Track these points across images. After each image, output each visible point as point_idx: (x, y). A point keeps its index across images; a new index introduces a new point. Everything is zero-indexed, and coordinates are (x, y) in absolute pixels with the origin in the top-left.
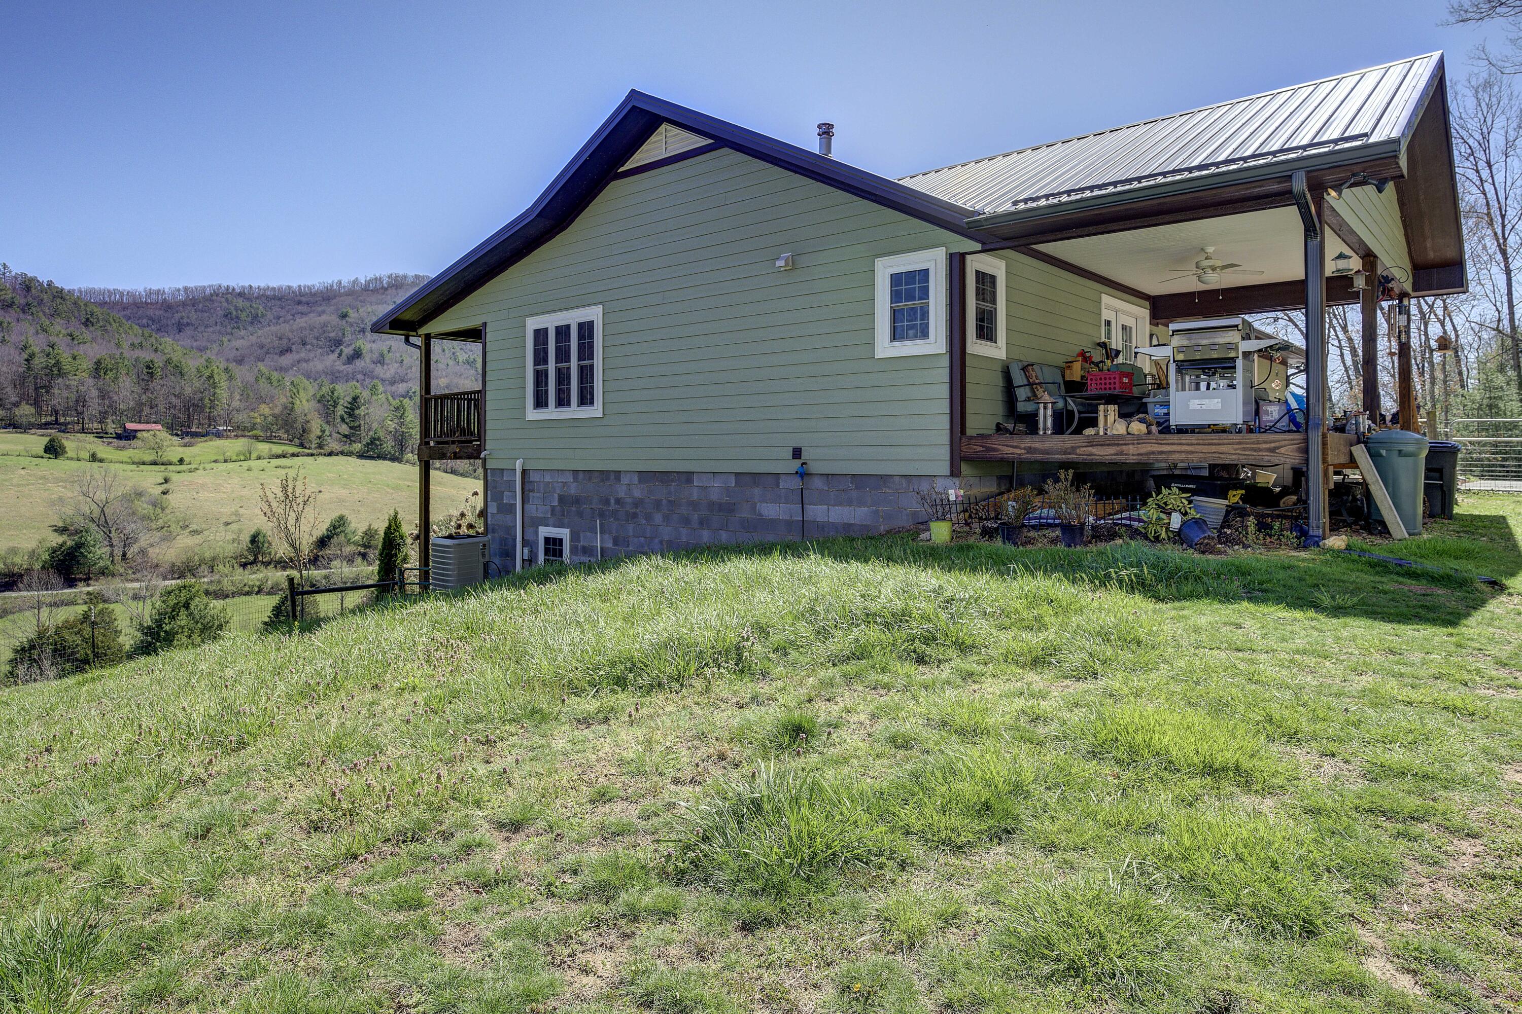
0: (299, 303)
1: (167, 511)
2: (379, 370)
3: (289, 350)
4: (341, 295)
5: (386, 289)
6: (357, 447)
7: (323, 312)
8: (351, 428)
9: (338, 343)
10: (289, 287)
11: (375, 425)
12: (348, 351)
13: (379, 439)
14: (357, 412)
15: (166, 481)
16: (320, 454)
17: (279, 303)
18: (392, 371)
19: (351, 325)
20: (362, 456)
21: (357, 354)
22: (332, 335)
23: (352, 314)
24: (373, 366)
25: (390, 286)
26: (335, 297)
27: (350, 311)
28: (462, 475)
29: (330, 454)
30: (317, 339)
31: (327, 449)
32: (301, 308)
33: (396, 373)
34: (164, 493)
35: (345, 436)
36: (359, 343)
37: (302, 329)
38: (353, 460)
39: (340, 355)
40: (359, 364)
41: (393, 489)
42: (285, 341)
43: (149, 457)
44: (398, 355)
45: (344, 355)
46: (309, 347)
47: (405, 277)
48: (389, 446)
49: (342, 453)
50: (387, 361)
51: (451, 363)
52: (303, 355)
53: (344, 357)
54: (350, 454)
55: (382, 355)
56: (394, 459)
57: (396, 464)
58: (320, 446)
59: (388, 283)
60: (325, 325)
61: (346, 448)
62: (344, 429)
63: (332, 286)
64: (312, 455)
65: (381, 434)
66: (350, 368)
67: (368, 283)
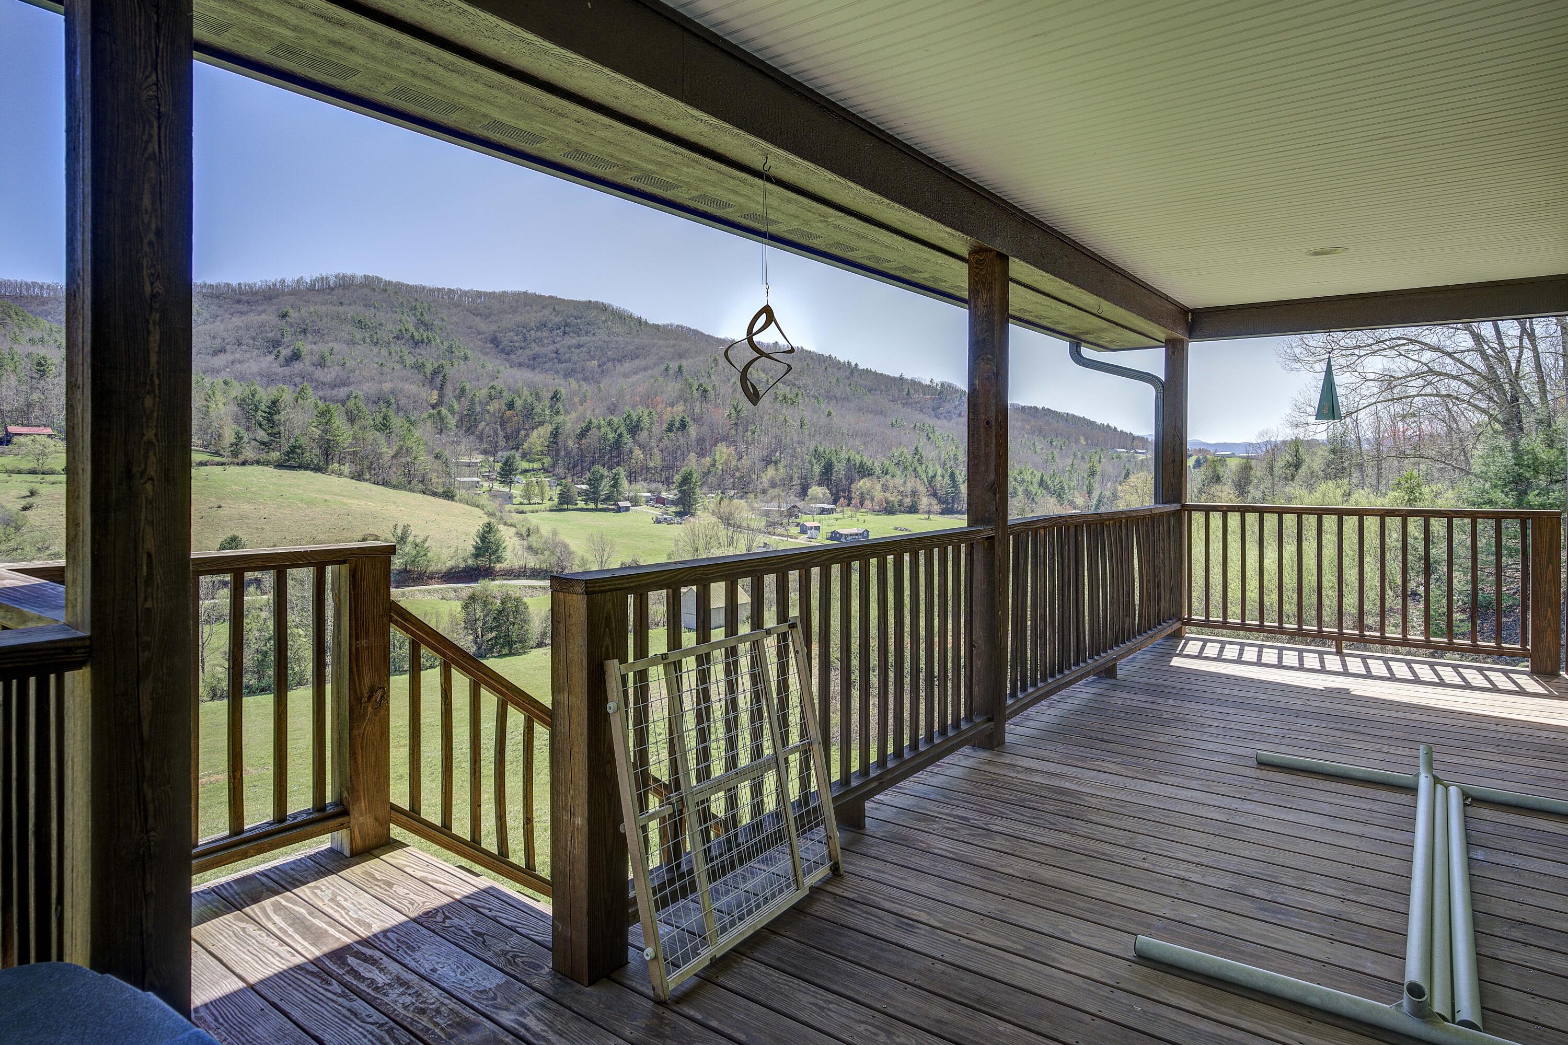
0: (239, 302)
1: (24, 530)
2: (319, 373)
3: (223, 350)
4: (283, 294)
5: (333, 289)
6: (275, 455)
7: (264, 311)
8: (269, 434)
9: (276, 344)
10: (228, 285)
11: (297, 432)
12: (285, 352)
13: (300, 447)
14: (276, 417)
15: (33, 493)
16: (232, 463)
17: (216, 301)
18: (333, 374)
19: (291, 325)
20: (280, 465)
21: (296, 356)
22: (270, 335)
23: (293, 314)
24: (313, 368)
25: (338, 286)
26: (277, 296)
27: (291, 311)
28: (395, 487)
29: (244, 463)
30: (254, 339)
31: (241, 458)
32: (240, 307)
33: (338, 376)
34: (25, 509)
35: (263, 443)
36: (298, 344)
37: (238, 328)
38: (269, 470)
39: (277, 356)
40: (297, 366)
41: (306, 503)
42: (219, 341)
43: (26, 465)
44: (341, 357)
45: (282, 356)
46: (244, 347)
47: (354, 277)
48: (313, 454)
49: (258, 462)
50: (328, 363)
51: (397, 366)
52: (237, 356)
53: (282, 358)
54: (266, 463)
55: (323, 357)
56: (317, 469)
57: (319, 474)
58: (235, 454)
59: (335, 283)
60: (262, 325)
61: (263, 457)
62: (262, 435)
63: (275, 285)
64: (223, 464)
65: (303, 441)
66: (287, 370)
67: (314, 282)
